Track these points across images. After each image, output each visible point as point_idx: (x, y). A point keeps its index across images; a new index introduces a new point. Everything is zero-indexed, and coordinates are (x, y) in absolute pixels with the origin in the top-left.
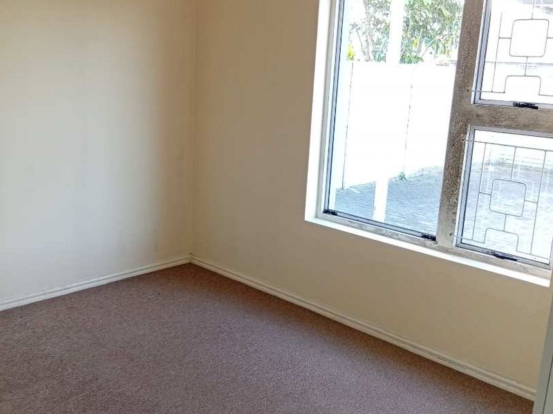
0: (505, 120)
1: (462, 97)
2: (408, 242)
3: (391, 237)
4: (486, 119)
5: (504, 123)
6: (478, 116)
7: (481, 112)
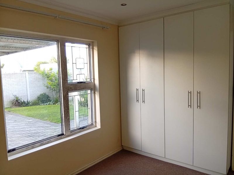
0: (78, 88)
1: (65, 83)
2: (55, 141)
3: (48, 143)
4: (73, 88)
5: (78, 89)
6: (71, 88)
7: (71, 87)
